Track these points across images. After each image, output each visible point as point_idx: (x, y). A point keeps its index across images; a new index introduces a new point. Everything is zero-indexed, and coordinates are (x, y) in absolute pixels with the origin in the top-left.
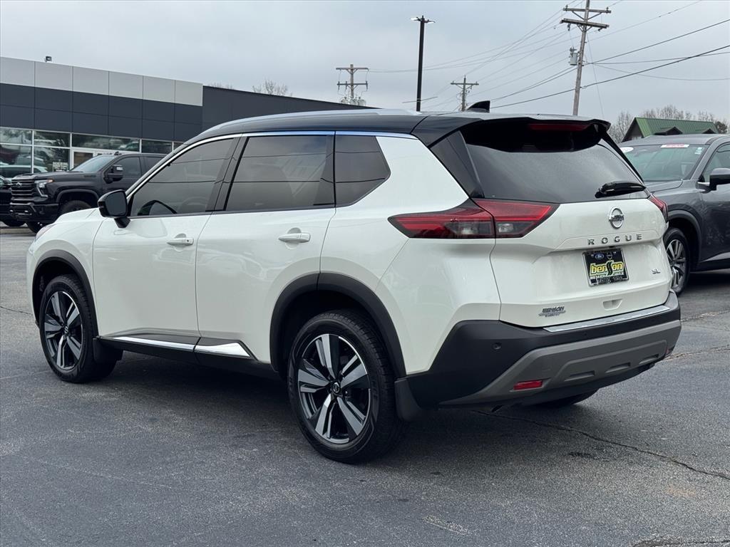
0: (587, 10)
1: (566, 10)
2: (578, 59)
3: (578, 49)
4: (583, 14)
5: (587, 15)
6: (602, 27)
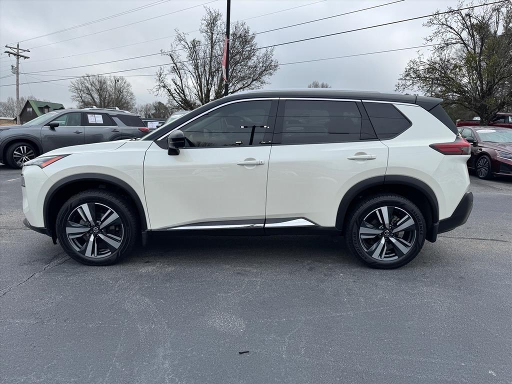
0: (18, 48)
1: (7, 47)
2: (16, 70)
3: (15, 66)
4: (16, 50)
5: (18, 51)
6: (26, 58)
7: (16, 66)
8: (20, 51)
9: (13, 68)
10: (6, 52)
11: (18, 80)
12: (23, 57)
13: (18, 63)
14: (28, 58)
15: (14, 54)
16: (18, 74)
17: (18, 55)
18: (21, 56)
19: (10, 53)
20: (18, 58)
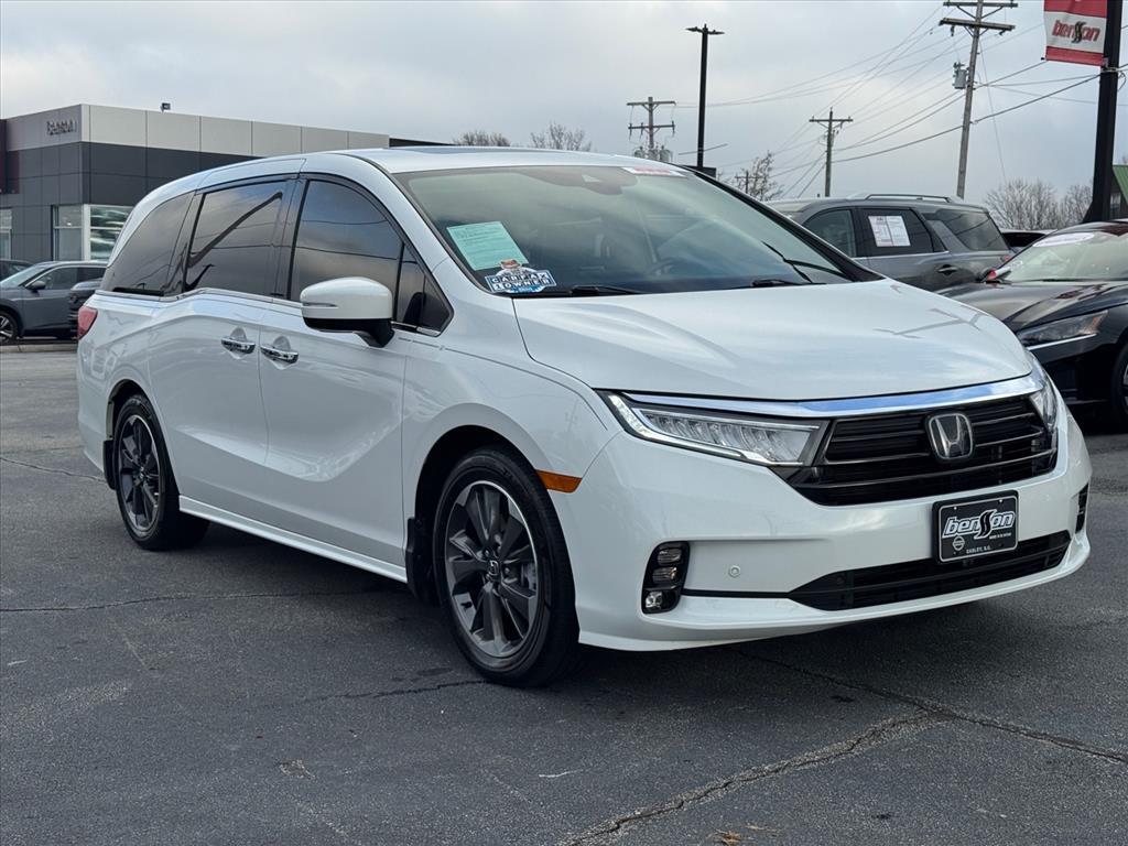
0: (981, 4)
1: (948, 4)
2: (966, 80)
4: (973, 10)
5: (980, 11)
6: (1004, 29)
7: (968, 65)
8: (986, 10)
9: (957, 72)
10: (942, 23)
11: (968, 109)
12: (994, 27)
13: (974, 53)
14: (1010, 28)
15: (972, 26)
16: (971, 89)
17: (976, 26)
18: (988, 27)
19: (954, 23)
20: (976, 37)
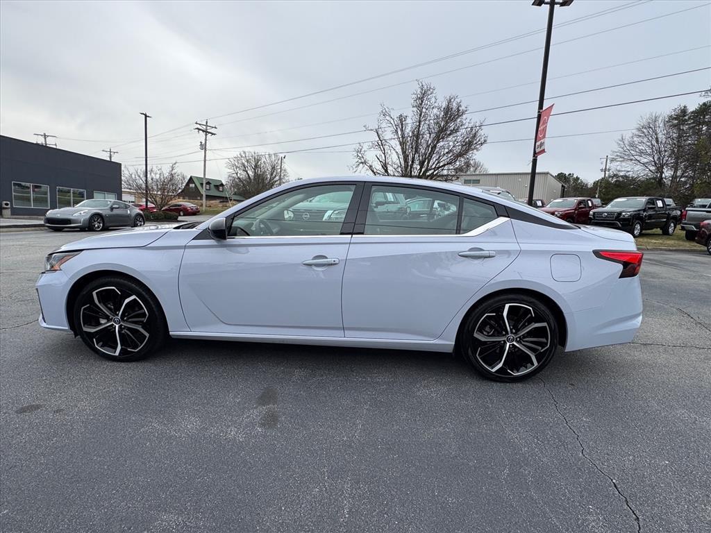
0: (207, 126)
1: (197, 123)
2: (203, 147)
3: (203, 143)
4: (205, 127)
6: (213, 134)
8: (208, 128)
9: (201, 144)
10: (196, 129)
11: (205, 156)
12: (211, 133)
13: (206, 140)
14: (215, 134)
15: (203, 131)
16: (205, 150)
17: (206, 132)
18: (209, 133)
19: (199, 129)
20: (206, 135)
